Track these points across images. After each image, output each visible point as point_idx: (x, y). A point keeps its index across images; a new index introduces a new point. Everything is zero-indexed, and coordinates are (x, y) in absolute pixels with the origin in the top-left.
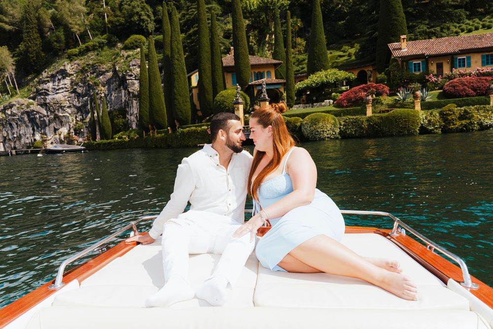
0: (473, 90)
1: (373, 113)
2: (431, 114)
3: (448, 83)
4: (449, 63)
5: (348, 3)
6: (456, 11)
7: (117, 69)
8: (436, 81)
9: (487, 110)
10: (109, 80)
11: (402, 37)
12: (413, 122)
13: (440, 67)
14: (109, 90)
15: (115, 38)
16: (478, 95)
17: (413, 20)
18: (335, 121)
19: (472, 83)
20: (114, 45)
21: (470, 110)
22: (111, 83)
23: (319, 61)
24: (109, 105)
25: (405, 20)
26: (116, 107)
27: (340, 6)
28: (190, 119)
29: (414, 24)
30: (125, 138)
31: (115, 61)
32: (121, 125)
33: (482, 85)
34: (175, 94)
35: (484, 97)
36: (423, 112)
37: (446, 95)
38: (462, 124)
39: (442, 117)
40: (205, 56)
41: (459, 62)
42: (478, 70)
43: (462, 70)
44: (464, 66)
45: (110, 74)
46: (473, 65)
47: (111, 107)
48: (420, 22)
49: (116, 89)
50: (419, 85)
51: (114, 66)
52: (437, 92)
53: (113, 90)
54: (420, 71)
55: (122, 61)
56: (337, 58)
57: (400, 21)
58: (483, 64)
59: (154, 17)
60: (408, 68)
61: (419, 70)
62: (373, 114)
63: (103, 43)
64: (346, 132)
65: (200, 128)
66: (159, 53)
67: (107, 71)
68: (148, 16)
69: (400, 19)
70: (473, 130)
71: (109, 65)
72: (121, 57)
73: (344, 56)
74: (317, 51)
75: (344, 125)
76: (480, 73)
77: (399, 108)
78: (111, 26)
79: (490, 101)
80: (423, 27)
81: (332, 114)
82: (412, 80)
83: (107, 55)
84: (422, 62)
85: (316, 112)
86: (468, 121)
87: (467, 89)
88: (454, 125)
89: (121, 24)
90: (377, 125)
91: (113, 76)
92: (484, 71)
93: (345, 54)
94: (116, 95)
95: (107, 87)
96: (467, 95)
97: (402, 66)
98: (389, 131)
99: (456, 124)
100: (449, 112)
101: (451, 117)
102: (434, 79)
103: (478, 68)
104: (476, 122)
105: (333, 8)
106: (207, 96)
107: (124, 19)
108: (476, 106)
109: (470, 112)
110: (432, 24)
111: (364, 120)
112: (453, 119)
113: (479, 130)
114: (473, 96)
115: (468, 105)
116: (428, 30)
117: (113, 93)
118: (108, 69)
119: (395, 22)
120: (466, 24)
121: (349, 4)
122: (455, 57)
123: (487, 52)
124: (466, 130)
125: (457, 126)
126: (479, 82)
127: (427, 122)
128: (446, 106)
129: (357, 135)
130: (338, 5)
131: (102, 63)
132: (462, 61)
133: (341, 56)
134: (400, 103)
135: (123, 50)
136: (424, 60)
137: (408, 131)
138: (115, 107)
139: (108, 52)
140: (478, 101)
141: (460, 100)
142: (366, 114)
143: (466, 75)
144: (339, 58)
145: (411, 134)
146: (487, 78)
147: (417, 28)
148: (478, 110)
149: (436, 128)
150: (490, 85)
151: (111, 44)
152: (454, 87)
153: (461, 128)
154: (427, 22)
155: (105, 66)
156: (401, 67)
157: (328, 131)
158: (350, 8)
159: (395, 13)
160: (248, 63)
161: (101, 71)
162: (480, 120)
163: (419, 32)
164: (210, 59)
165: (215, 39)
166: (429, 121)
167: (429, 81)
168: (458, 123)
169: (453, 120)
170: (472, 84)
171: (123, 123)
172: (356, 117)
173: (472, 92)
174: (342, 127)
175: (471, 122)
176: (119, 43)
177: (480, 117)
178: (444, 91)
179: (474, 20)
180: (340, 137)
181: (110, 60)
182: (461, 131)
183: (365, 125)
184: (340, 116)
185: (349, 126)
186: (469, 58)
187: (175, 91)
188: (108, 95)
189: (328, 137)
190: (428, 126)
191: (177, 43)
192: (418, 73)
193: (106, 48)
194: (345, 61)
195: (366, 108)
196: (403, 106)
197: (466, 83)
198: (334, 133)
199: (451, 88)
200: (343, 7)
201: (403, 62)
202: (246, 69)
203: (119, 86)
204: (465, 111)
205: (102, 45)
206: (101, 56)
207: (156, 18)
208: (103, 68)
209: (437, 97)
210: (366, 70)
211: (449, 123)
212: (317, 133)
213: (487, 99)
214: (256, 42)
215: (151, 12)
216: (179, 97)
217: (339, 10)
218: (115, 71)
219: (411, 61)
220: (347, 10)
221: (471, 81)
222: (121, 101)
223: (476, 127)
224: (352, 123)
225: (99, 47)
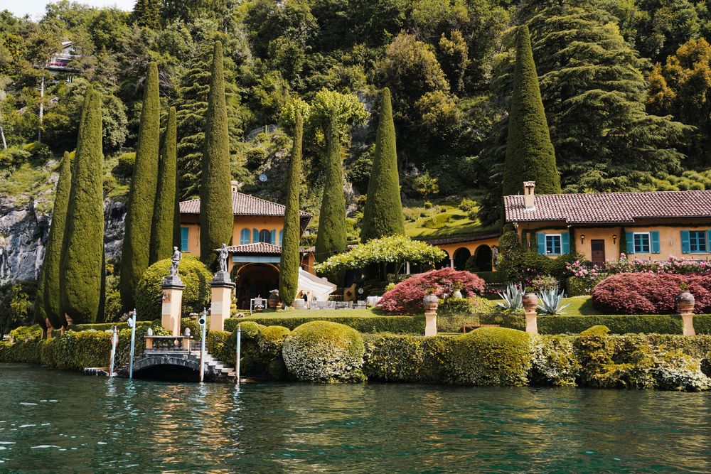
0: (651, 301)
1: (438, 331)
2: (555, 343)
3: (602, 282)
4: (617, 241)
5: (485, 126)
6: (662, 150)
7: (35, 206)
8: (587, 276)
9: (675, 346)
10: (17, 224)
11: (526, 184)
12: (513, 359)
13: (598, 247)
14: (14, 244)
15: (46, 150)
16: (660, 311)
17: (579, 161)
18: (354, 341)
19: (650, 284)
20: (42, 163)
21: (637, 343)
22: (19, 231)
23: (383, 218)
24: (9, 272)
25: (553, 158)
26: (22, 277)
27: (469, 130)
28: (95, 311)
29: (580, 167)
30: (8, 340)
31: (36, 191)
32: (24, 314)
33: (669, 291)
34: (70, 258)
35: (667, 316)
36: (539, 337)
37: (597, 306)
38: (618, 372)
39: (579, 354)
40: (143, 188)
41: (637, 242)
42: (671, 260)
43: (640, 258)
44: (646, 249)
45: (21, 215)
46: (662, 249)
47: (12, 277)
48: (590, 165)
49: (28, 243)
50: (553, 280)
51: (32, 199)
52: (582, 299)
53: (21, 244)
54: (560, 252)
55: (50, 191)
56: (448, 219)
57: (544, 158)
58: (684, 251)
59: (129, 120)
60: (535, 246)
61: (558, 251)
62: (440, 334)
63: (23, 158)
64: (378, 368)
65: (102, 332)
66: (123, 184)
67: (17, 209)
68: (116, 117)
69: (542, 154)
70: (641, 385)
71: (23, 197)
72: (48, 184)
73: (463, 217)
74: (379, 199)
75: (375, 353)
76: (675, 266)
77: (501, 324)
78: (47, 129)
79: (681, 326)
80: (596, 174)
81: (353, 327)
82: (539, 270)
83: (24, 180)
84: (563, 235)
85: (316, 319)
86: (630, 366)
87: (639, 297)
88: (603, 372)
89: (61, 127)
90: (442, 357)
91: (26, 218)
92: (682, 264)
93: (466, 214)
94: (26, 254)
95: (11, 237)
96: (639, 310)
97: (524, 239)
98: (464, 374)
99: (607, 371)
100: (593, 343)
101: (596, 353)
102: (583, 271)
103: (671, 256)
104: (647, 371)
105: (457, 132)
106: (135, 268)
107: (68, 119)
108: (650, 335)
109: (637, 346)
110: (613, 171)
111: (418, 344)
112: (600, 359)
113: (655, 388)
114: (650, 313)
115: (636, 330)
116: (602, 180)
117: (21, 250)
118: (19, 205)
119: (534, 159)
120: (691, 179)
121: (487, 127)
122: (628, 230)
123: (691, 225)
124: (627, 384)
125: (607, 375)
126: (663, 284)
127: (545, 361)
128: (588, 330)
129: (402, 376)
130: (465, 127)
131: (10, 193)
132: (641, 239)
133: (457, 217)
134: (503, 315)
135: (54, 173)
136: (567, 231)
137: (502, 376)
138: (19, 278)
139: (27, 174)
140: (657, 325)
141: (617, 319)
142: (423, 333)
143: (648, 268)
144: (451, 220)
145: (508, 384)
146: (681, 277)
147: (585, 174)
148: (655, 344)
149: (565, 375)
150: (681, 293)
151: (37, 160)
152: (612, 290)
153: (615, 379)
154: (604, 166)
155: (14, 199)
156: (520, 242)
157: (337, 361)
158: (487, 134)
159: (534, 143)
160: (227, 209)
161: (6, 207)
162: (657, 366)
163: (587, 183)
164: (153, 196)
165: (169, 158)
166: (550, 358)
167: (573, 274)
168: (612, 368)
169: (602, 362)
170: (648, 287)
171: (28, 310)
172: (403, 336)
173: (649, 303)
174: (370, 355)
175: (636, 369)
176: (53, 158)
177: (657, 360)
178: (594, 297)
179: (707, 172)
180: (364, 378)
181: (28, 189)
182: (618, 386)
183: (419, 355)
184: (370, 331)
185: (386, 355)
186: (656, 236)
187: (71, 251)
188: (11, 252)
189: (336, 376)
190: (547, 370)
191: (91, 159)
192: (554, 257)
193: (26, 166)
194: (462, 227)
195: (424, 319)
196: (507, 322)
197: (637, 284)
198: (349, 368)
199: (606, 291)
200: (475, 131)
201: (525, 232)
202: (221, 221)
203: (35, 237)
204: (628, 344)
205: (20, 160)
206: (13, 180)
207: (131, 122)
208: (11, 202)
209: (580, 309)
210: (490, 245)
211: (594, 366)
212: (310, 365)
213: (676, 321)
214: (307, 179)
215: (121, 111)
216: (77, 265)
217: (467, 138)
218: (32, 211)
219: (540, 233)
220: (482, 138)
221: (648, 281)
222: (34, 266)
223: (649, 381)
224: (392, 348)
225: (13, 163)
